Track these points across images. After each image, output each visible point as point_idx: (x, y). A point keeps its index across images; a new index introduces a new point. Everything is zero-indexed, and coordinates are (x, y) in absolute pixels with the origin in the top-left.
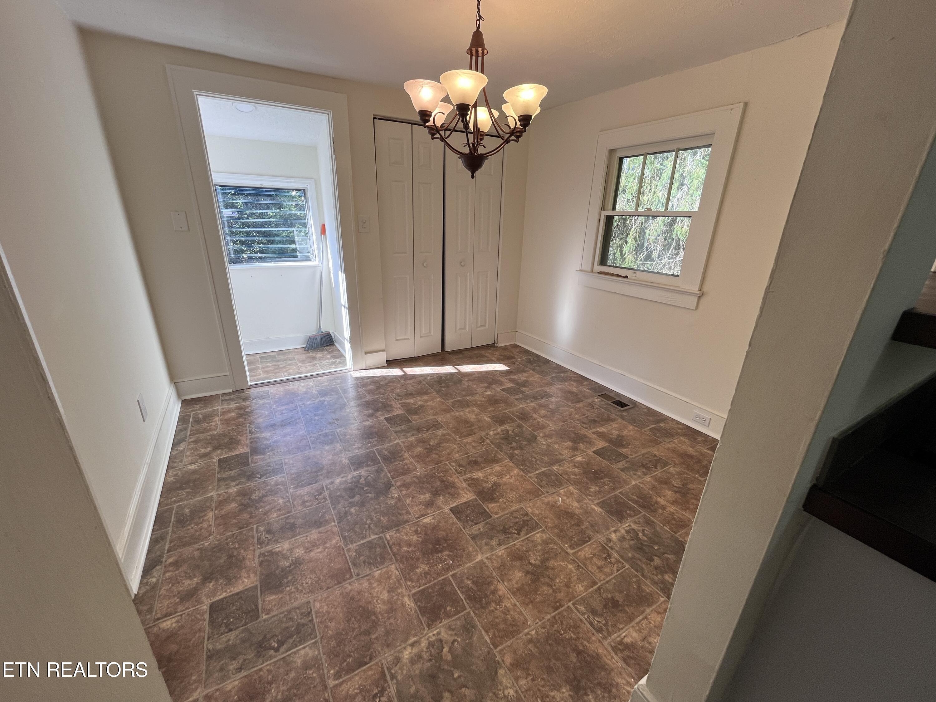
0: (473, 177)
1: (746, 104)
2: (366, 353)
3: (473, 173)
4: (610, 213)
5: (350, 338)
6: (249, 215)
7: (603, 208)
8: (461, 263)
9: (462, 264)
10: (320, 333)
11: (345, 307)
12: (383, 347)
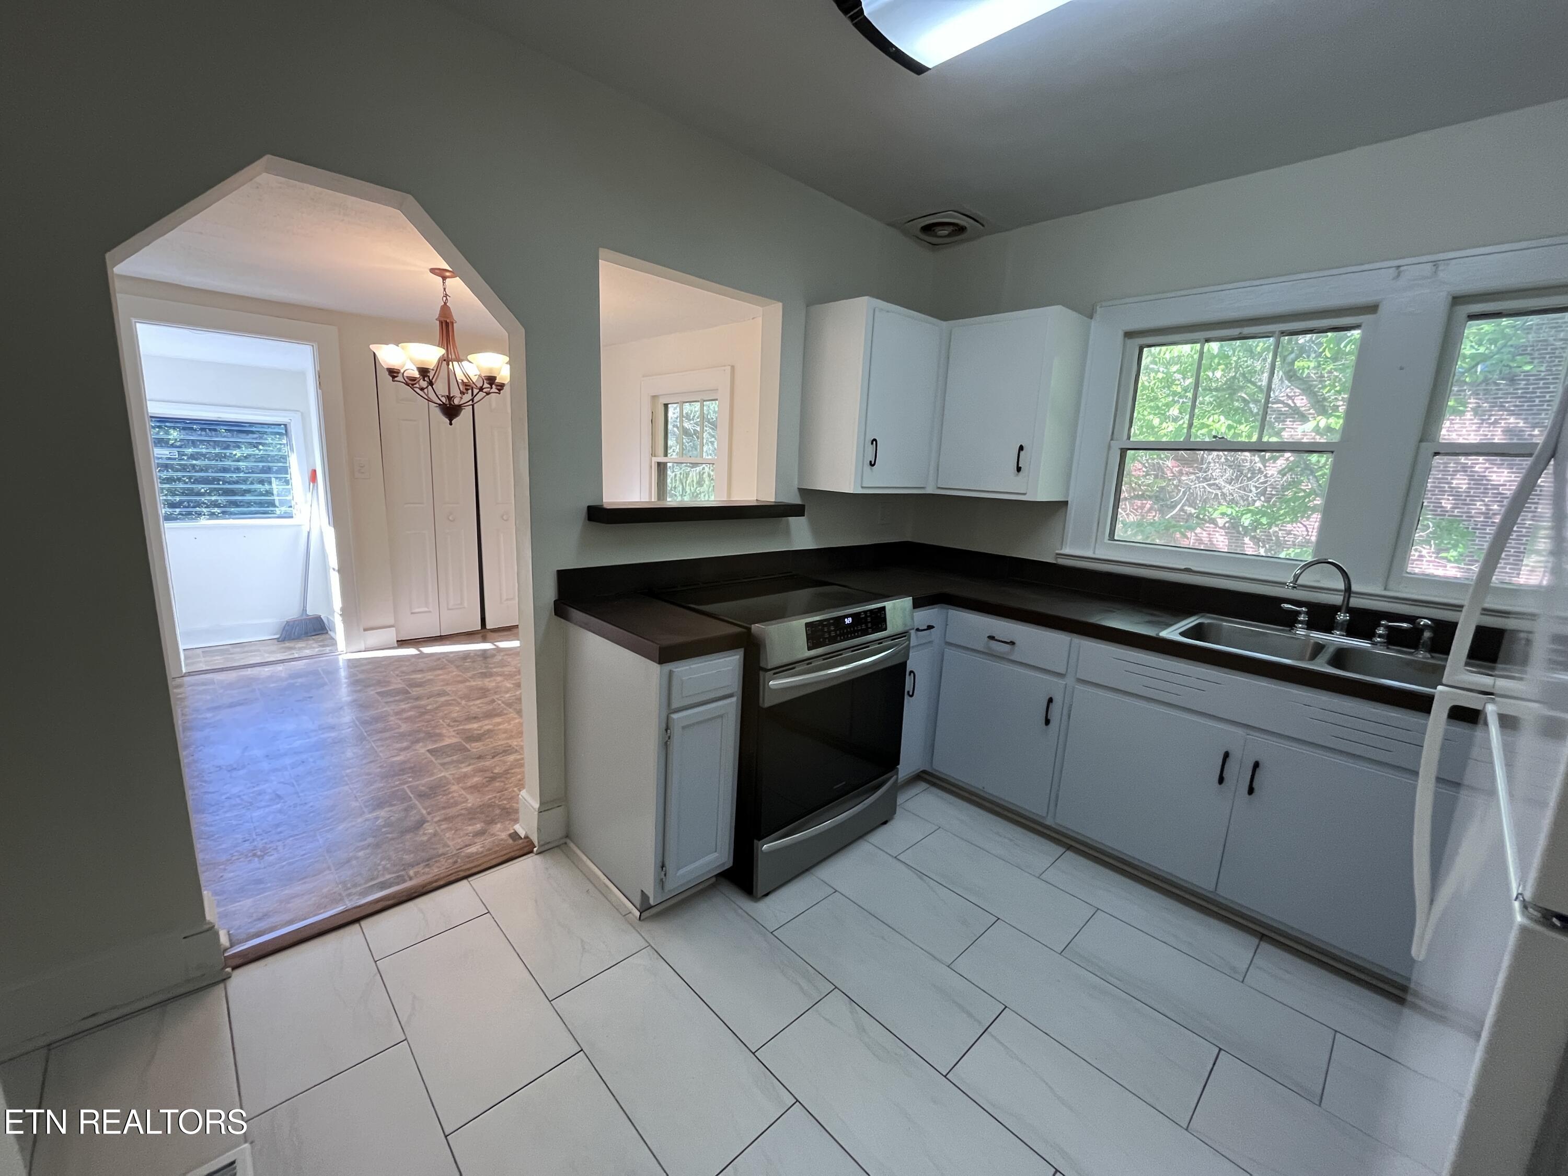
0: (451, 424)
1: (733, 367)
2: (365, 630)
3: (451, 421)
4: (662, 459)
5: (342, 609)
6: (192, 457)
7: (653, 454)
8: (502, 517)
9: (505, 517)
10: (304, 617)
11: (334, 569)
12: (391, 621)
